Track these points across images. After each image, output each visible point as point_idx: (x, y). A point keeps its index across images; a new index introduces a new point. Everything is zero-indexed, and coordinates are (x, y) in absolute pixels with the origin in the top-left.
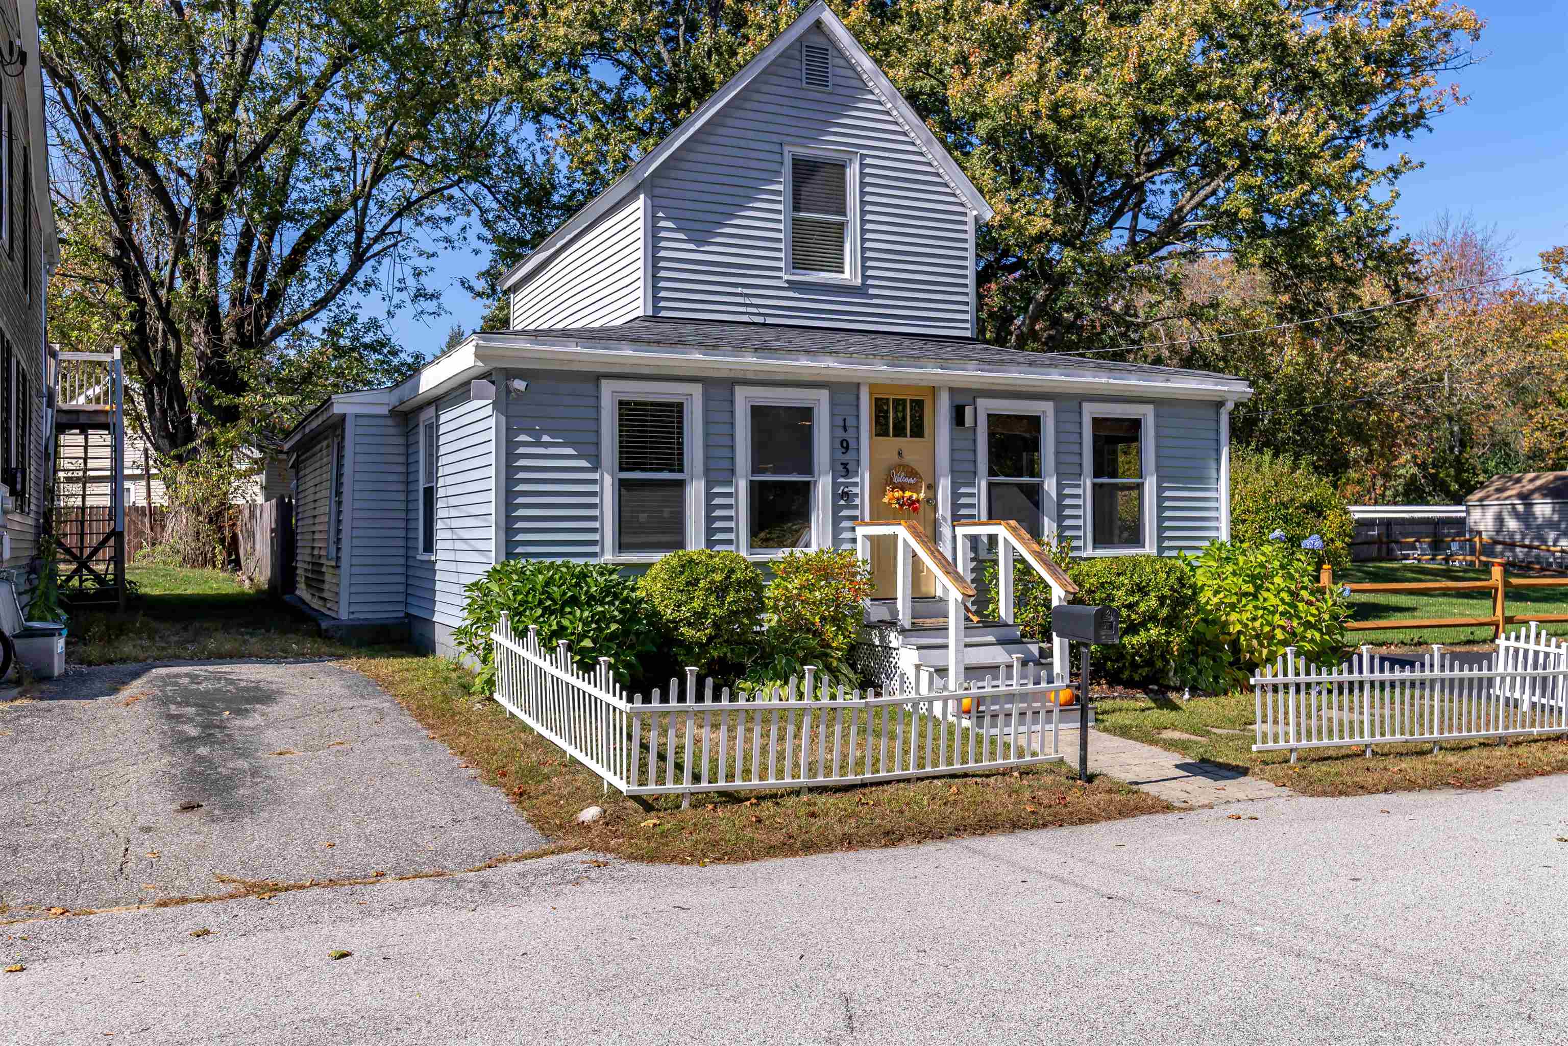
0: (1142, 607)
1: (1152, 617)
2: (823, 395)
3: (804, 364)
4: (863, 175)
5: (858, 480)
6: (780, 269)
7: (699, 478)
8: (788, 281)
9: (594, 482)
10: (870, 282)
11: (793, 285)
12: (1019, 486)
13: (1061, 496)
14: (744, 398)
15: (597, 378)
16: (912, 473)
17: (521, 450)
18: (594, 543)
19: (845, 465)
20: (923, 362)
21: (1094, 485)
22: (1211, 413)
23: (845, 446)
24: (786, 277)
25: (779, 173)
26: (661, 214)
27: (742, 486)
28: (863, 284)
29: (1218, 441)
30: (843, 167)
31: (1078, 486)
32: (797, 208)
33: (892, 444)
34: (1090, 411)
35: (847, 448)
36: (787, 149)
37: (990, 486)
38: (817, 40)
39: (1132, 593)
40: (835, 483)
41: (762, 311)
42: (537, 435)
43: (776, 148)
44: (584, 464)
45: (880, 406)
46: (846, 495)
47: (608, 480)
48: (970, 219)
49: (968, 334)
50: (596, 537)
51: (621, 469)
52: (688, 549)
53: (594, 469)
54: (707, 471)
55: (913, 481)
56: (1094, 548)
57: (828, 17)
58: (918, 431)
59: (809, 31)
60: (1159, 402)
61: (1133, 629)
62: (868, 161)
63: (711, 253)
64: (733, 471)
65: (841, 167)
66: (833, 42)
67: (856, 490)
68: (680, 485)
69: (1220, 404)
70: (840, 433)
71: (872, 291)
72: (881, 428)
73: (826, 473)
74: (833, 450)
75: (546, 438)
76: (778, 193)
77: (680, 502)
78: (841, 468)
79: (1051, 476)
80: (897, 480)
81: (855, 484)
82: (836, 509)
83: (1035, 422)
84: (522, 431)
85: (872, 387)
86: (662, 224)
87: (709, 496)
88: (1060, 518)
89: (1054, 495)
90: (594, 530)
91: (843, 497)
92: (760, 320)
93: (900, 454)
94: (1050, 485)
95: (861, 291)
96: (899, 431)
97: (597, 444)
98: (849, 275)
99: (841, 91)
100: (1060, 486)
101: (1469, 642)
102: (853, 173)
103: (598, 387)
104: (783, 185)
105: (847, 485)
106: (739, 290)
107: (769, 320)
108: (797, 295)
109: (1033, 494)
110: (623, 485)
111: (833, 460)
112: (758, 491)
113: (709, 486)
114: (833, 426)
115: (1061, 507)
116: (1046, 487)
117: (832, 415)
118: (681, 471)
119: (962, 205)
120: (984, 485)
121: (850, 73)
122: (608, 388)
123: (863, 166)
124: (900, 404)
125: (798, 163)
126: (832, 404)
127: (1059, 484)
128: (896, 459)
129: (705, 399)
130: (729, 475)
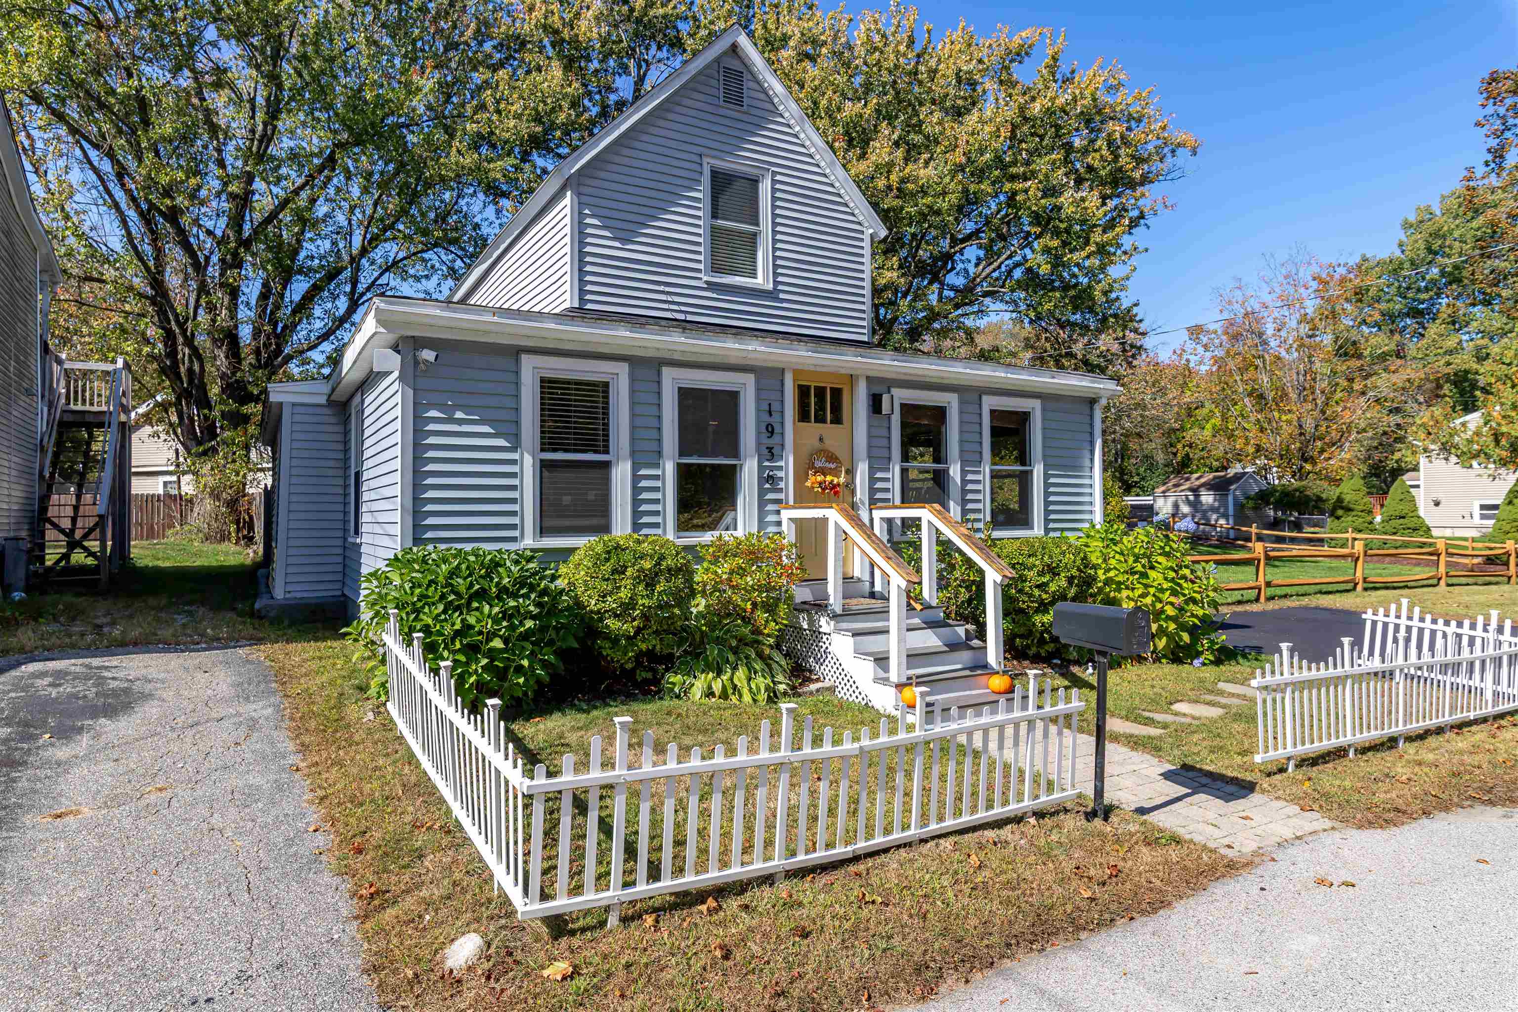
0: (1053, 587)
1: (1062, 596)
2: (749, 380)
3: (732, 346)
4: (774, 190)
5: (782, 463)
6: (699, 271)
7: (625, 459)
8: (707, 282)
9: (514, 462)
10: (780, 287)
11: (711, 286)
12: (929, 472)
13: (964, 482)
14: (671, 382)
15: (517, 352)
16: (833, 458)
17: (431, 427)
18: (513, 527)
19: (770, 449)
20: (844, 350)
21: (992, 471)
22: (1087, 409)
23: (770, 430)
24: (705, 278)
25: (698, 182)
26: (587, 211)
27: (669, 468)
28: (774, 289)
29: (1092, 434)
30: (757, 181)
31: (978, 472)
32: (715, 216)
33: (813, 429)
34: (989, 403)
35: (772, 433)
36: (705, 160)
37: (903, 471)
38: (735, 64)
39: (1041, 574)
40: (761, 468)
41: (683, 308)
42: (449, 411)
43: (696, 159)
44: (502, 442)
45: (803, 392)
46: (771, 479)
47: (528, 460)
48: (866, 237)
49: (865, 338)
50: (516, 520)
51: (543, 450)
52: (614, 533)
53: (514, 449)
54: (633, 453)
55: (832, 466)
56: (995, 530)
57: (744, 42)
58: (837, 419)
59: (724, 54)
60: (1047, 398)
61: (1043, 607)
62: (778, 178)
63: (635, 251)
64: (660, 453)
65: (754, 182)
66: (747, 65)
67: (781, 474)
68: (607, 465)
69: (1092, 402)
70: (766, 418)
71: (782, 296)
72: (803, 415)
73: (752, 456)
74: (758, 433)
75: (459, 415)
76: (697, 200)
77: (606, 484)
78: (766, 452)
79: (955, 462)
80: (818, 464)
81: (780, 468)
82: (762, 493)
83: (941, 412)
84: (431, 406)
85: (797, 373)
86: (588, 221)
87: (636, 478)
88: (964, 502)
89: (958, 480)
90: (514, 513)
91: (768, 481)
92: (681, 317)
93: (821, 439)
94: (955, 471)
95: (772, 295)
96: (820, 419)
97: (517, 423)
98: (761, 280)
99: (754, 111)
100: (964, 473)
101: (1240, 602)
102: (765, 188)
103: (518, 361)
104: (702, 193)
105: (772, 469)
106: (662, 288)
107: (690, 318)
108: (715, 296)
109: (941, 479)
110: (545, 465)
111: (759, 444)
112: (685, 474)
113: (635, 468)
114: (758, 410)
115: (964, 492)
116: (951, 473)
117: (758, 399)
118: (607, 452)
119: (860, 224)
120: (897, 470)
121: (762, 96)
122: (528, 363)
123: (774, 182)
124: (820, 392)
125: (715, 174)
126: (758, 390)
127: (962, 470)
128: (817, 445)
129: (633, 379)
130: (656, 457)
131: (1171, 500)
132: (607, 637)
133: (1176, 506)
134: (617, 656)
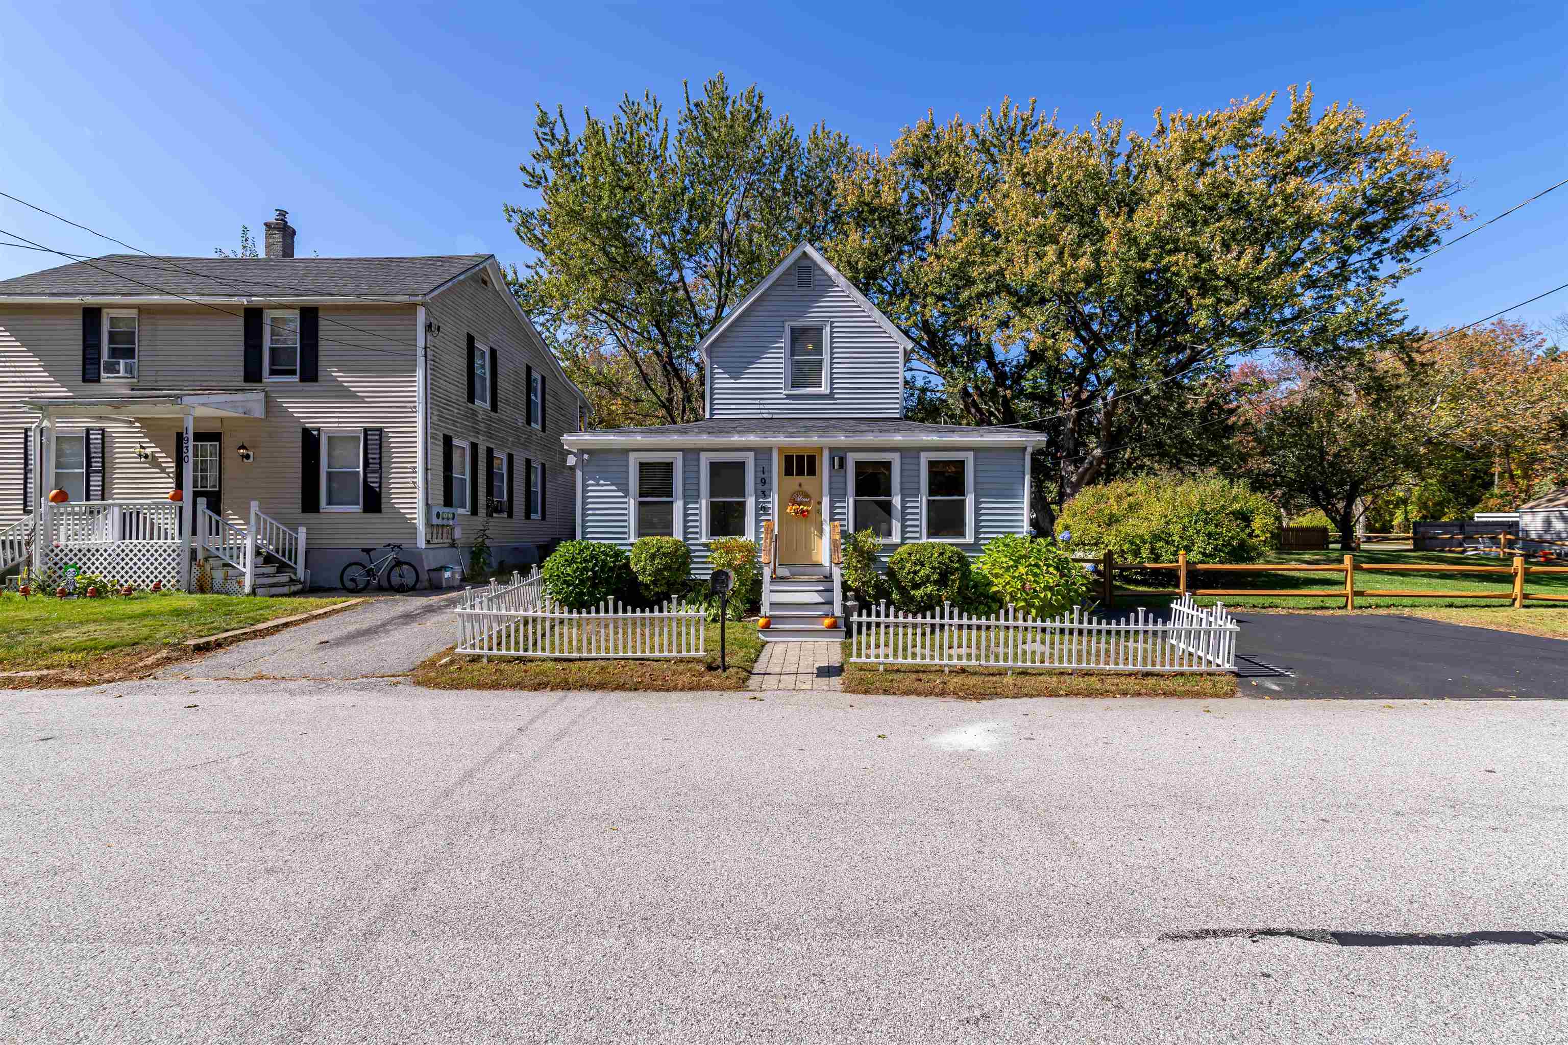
0: (921, 573)
1: (926, 580)
2: (751, 455)
3: (736, 439)
4: (832, 333)
5: (770, 500)
6: (781, 389)
7: (680, 500)
8: (785, 395)
9: (625, 503)
10: (834, 391)
11: (789, 397)
12: (876, 502)
13: (904, 507)
14: (705, 460)
15: (625, 452)
16: (806, 495)
17: (590, 488)
18: (625, 533)
19: (763, 492)
20: (811, 433)
21: (929, 501)
22: (1020, 455)
23: (763, 481)
24: (784, 392)
25: (781, 337)
26: (715, 366)
27: (704, 503)
28: (831, 392)
29: (1022, 475)
30: (822, 329)
31: (917, 501)
32: (792, 355)
33: (794, 480)
34: (926, 457)
35: (765, 483)
36: (787, 324)
37: (856, 502)
38: (805, 263)
39: (915, 564)
40: (757, 502)
41: (767, 412)
42: (597, 480)
43: (780, 324)
44: (621, 494)
45: (788, 459)
46: (765, 509)
47: (632, 501)
48: (901, 350)
49: (898, 416)
50: (626, 530)
51: (640, 496)
52: (674, 536)
53: (625, 497)
54: (684, 497)
55: (806, 500)
56: (928, 537)
57: (809, 249)
58: (812, 472)
59: (800, 258)
60: (977, 450)
61: (916, 586)
62: (836, 324)
63: (741, 383)
64: (698, 496)
65: (820, 330)
66: (815, 263)
67: (770, 505)
68: (672, 502)
69: (1024, 449)
70: (761, 475)
71: (835, 396)
72: (788, 472)
73: (752, 496)
74: (756, 484)
75: (602, 482)
76: (781, 348)
77: (671, 513)
78: (761, 493)
79: (897, 496)
80: (797, 499)
81: (769, 502)
82: (757, 516)
83: (887, 465)
84: (590, 479)
85: (780, 450)
86: (716, 371)
87: (685, 509)
88: (903, 520)
89: (899, 507)
90: (625, 526)
91: (762, 509)
92: (769, 416)
93: (800, 485)
94: (896, 501)
95: (831, 396)
96: (800, 473)
97: (628, 484)
98: (824, 389)
99: (819, 288)
100: (904, 502)
102: (826, 332)
103: (627, 456)
104: (784, 343)
105: (764, 503)
106: (754, 402)
107: (775, 416)
108: (790, 402)
109: (887, 507)
110: (641, 503)
111: (756, 489)
112: (713, 506)
113: (685, 504)
114: (756, 471)
115: (904, 513)
116: (894, 502)
117: (756, 465)
118: (671, 497)
119: (895, 342)
120: (851, 501)
121: (824, 278)
122: (632, 456)
123: (832, 327)
124: (800, 458)
125: (793, 330)
126: (756, 459)
127: (902, 500)
128: (797, 488)
129: (684, 460)
130: (696, 498)
131: (1540, 517)
132: (641, 583)
133: (1548, 522)
134: (646, 593)
